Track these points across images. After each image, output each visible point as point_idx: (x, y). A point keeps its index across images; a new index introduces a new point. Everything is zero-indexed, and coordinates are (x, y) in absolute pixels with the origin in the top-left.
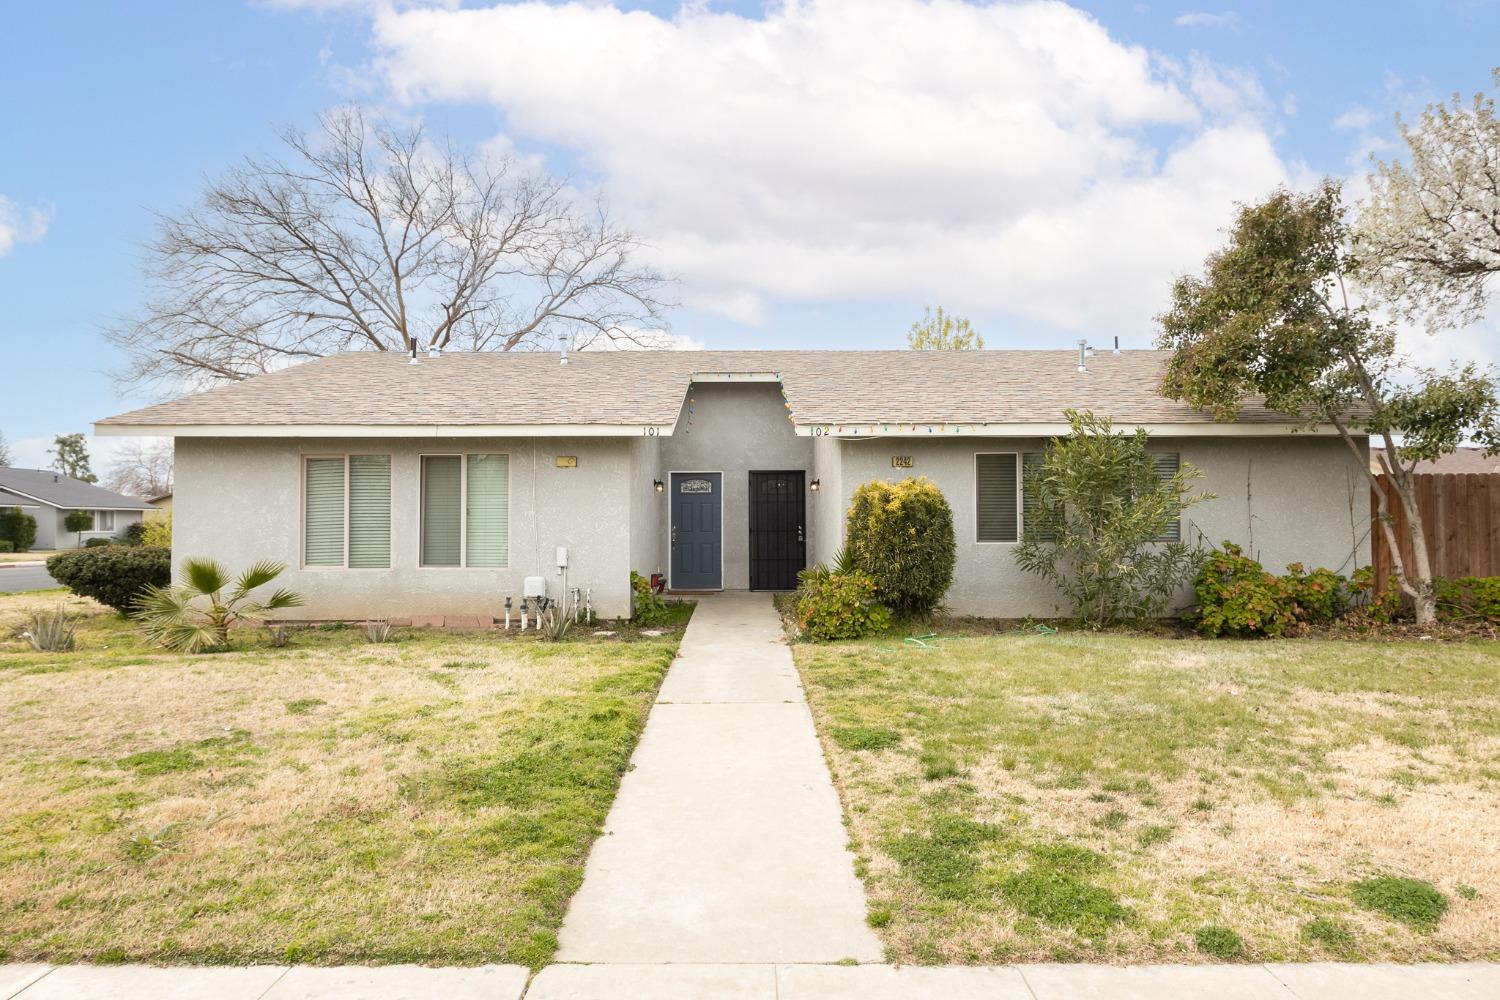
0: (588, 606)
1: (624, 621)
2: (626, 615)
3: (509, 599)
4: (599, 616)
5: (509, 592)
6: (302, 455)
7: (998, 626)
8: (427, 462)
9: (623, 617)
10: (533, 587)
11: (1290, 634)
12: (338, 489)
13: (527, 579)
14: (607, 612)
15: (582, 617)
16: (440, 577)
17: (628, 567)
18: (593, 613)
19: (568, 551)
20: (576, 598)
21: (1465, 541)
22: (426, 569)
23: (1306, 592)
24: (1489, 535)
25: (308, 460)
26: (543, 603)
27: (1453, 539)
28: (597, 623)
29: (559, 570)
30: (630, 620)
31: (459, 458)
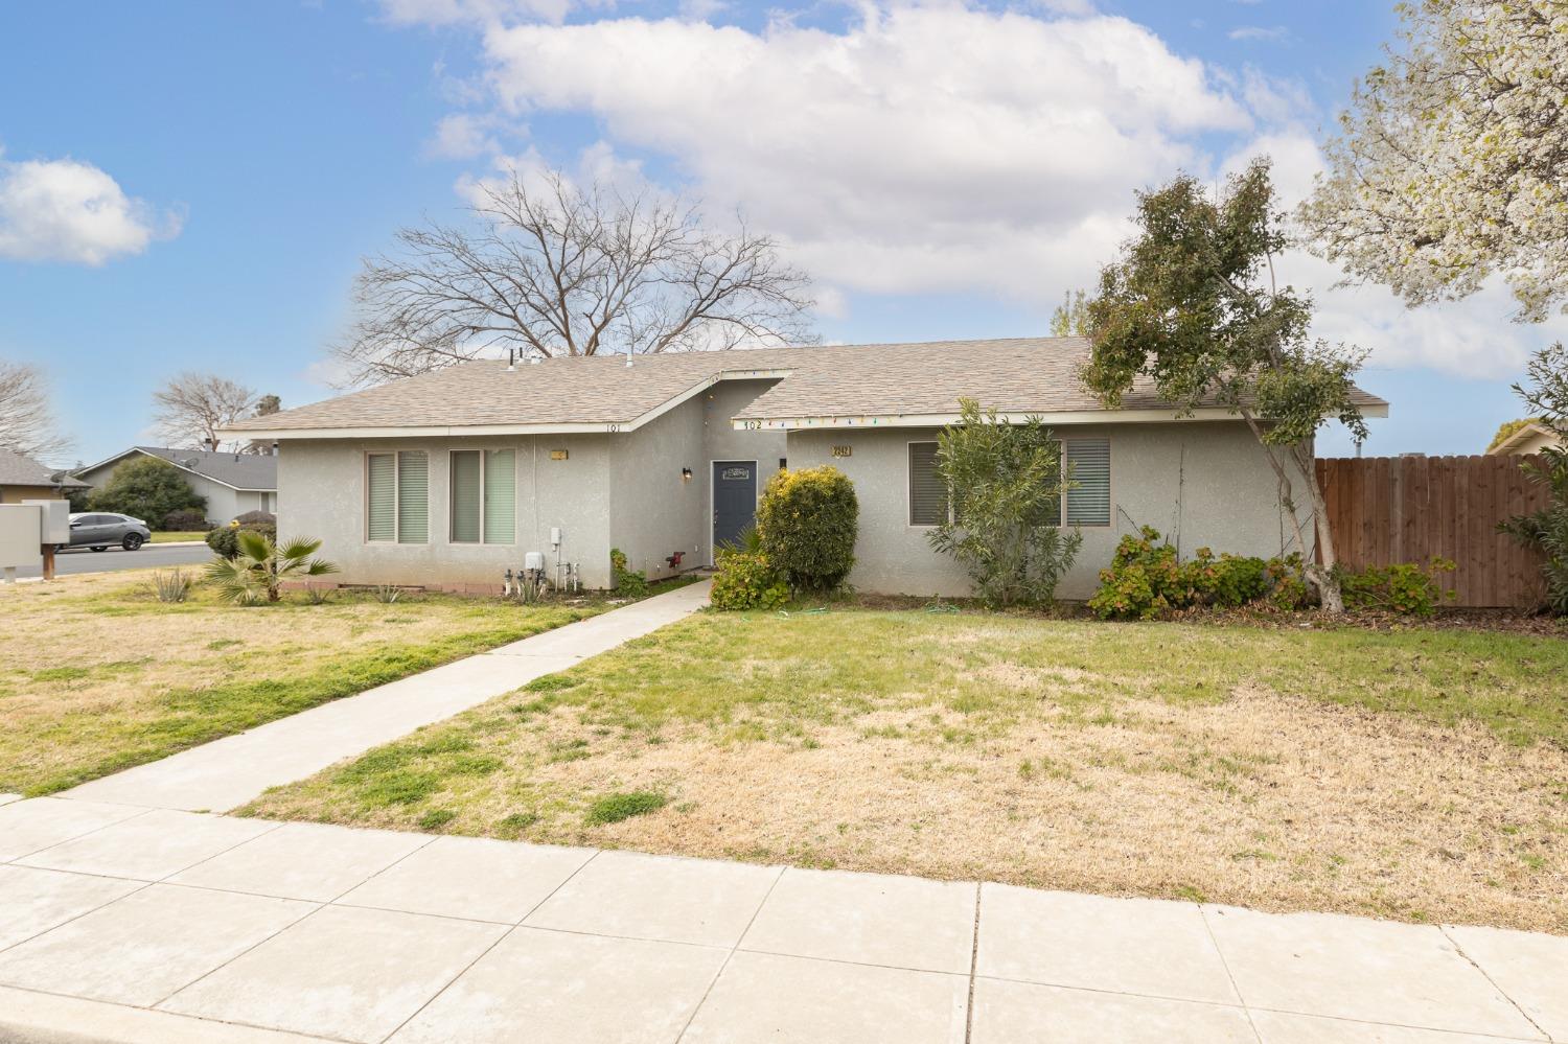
0: (575, 578)
1: (605, 591)
2: (607, 586)
3: (509, 571)
4: (585, 587)
5: (509, 565)
6: (365, 452)
7: (913, 603)
8: (455, 456)
9: (604, 588)
10: (532, 560)
11: (1164, 616)
12: (390, 479)
13: (528, 554)
14: (591, 583)
15: (570, 585)
16: (465, 551)
17: (609, 545)
18: (580, 585)
19: (560, 531)
20: (566, 571)
21: (1426, 528)
22: (455, 544)
23: (1202, 577)
24: (1454, 521)
25: (371, 456)
26: (539, 575)
27: (1411, 525)
28: (581, 592)
29: (554, 548)
30: (611, 590)
31: (478, 452)
